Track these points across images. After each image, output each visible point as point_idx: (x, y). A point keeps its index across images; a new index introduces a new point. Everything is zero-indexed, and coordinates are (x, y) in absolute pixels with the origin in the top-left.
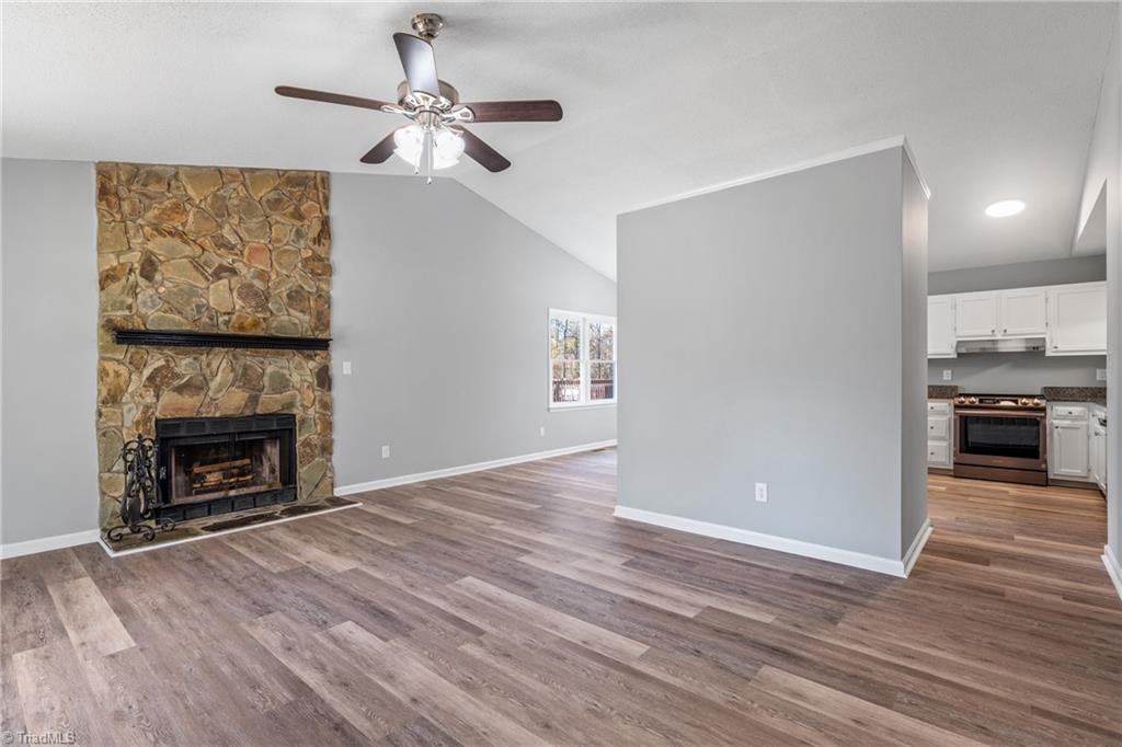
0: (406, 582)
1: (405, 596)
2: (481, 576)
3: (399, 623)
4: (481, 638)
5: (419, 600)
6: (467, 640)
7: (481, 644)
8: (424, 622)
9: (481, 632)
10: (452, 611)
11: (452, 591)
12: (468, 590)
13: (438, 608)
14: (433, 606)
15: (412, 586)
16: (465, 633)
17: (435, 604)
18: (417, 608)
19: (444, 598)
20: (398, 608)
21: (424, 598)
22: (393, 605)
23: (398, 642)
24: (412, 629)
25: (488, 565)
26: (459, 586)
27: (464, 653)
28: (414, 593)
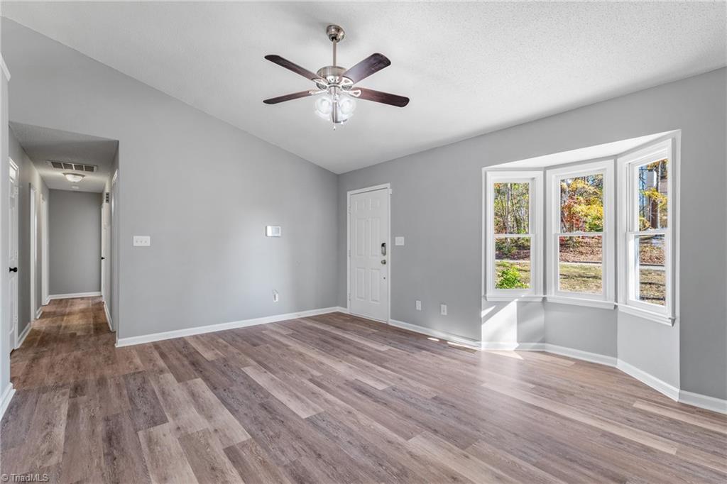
0: (354, 416)
1: (353, 404)
2: (294, 418)
3: (352, 387)
4: (311, 377)
5: (342, 400)
6: (318, 377)
7: (312, 375)
8: (338, 387)
9: (311, 380)
10: (322, 391)
11: (320, 406)
12: (308, 406)
13: (330, 393)
14: (334, 395)
15: (349, 412)
16: (319, 380)
17: (332, 397)
18: (344, 395)
19: (326, 401)
20: (356, 396)
21: (339, 402)
22: (359, 398)
23: (351, 379)
24: (345, 384)
25: (284, 431)
26: (314, 410)
27: (321, 372)
28: (348, 406)
